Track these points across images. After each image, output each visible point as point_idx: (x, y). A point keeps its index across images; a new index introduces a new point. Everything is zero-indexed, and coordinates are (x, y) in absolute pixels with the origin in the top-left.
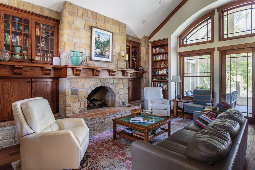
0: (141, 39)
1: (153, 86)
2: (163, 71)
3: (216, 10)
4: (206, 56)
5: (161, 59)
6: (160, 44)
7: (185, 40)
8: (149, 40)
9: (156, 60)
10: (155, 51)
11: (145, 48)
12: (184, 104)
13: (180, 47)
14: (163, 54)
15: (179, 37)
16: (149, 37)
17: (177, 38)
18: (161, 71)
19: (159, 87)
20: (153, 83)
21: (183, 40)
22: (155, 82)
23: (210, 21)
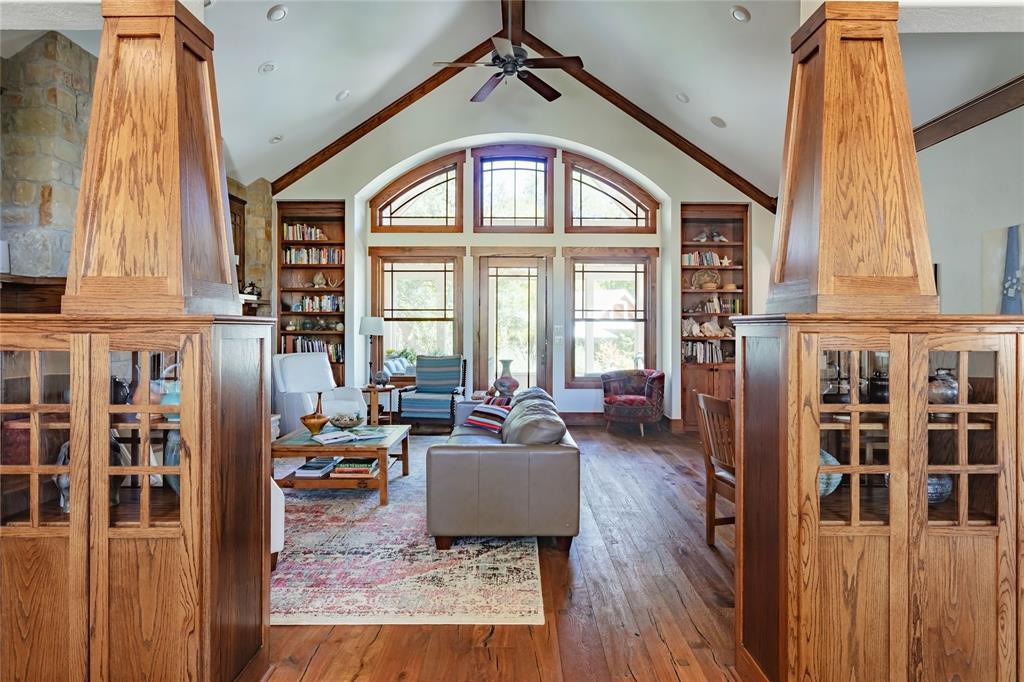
0: (249, 187)
1: (285, 349)
2: (320, 301)
3: (468, 153)
4: (441, 266)
5: (314, 262)
6: (312, 214)
7: (386, 212)
8: (274, 193)
9: (293, 262)
10: (293, 233)
11: (264, 220)
12: (400, 396)
13: (372, 232)
14: (319, 245)
15: (371, 202)
16: (273, 184)
17: (366, 203)
18: (312, 299)
19: (309, 351)
20: (285, 339)
21: (381, 210)
22: (290, 339)
23: (452, 174)
